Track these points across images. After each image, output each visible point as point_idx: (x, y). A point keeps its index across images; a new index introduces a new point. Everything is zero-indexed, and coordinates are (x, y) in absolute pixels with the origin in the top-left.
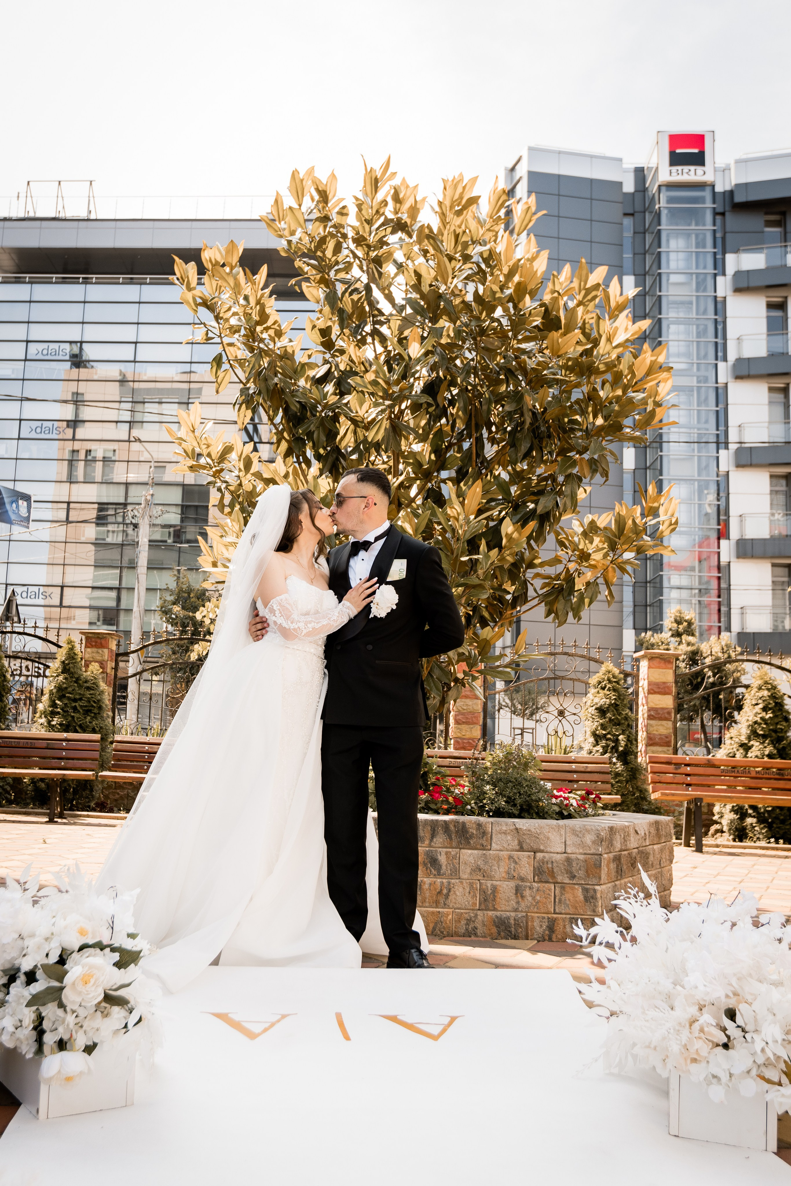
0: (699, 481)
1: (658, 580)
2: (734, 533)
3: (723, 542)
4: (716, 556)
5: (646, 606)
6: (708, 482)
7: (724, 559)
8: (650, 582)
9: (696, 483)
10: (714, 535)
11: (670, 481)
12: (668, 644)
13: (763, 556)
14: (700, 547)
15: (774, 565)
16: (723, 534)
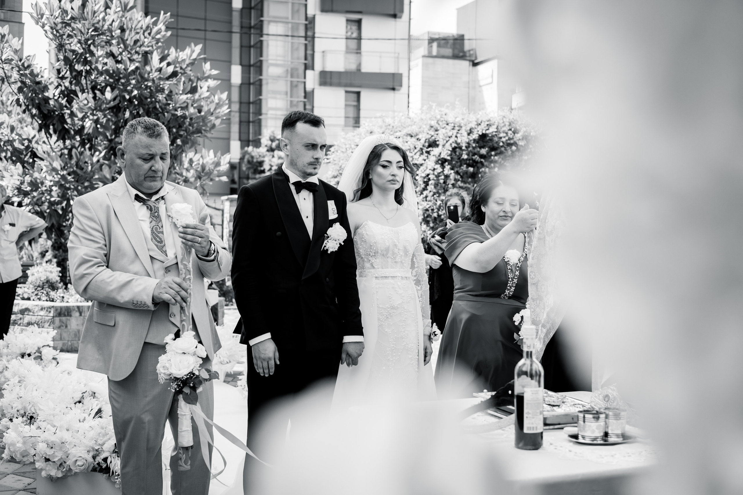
0: (292, 23)
1: (258, 102)
2: (318, 66)
3: (309, 73)
4: (303, 85)
5: (249, 122)
6: (298, 24)
7: (309, 87)
8: (253, 103)
9: (290, 25)
10: (303, 67)
11: (269, 22)
12: (264, 157)
13: (339, 85)
14: (292, 76)
15: (347, 92)
16: (309, 66)
